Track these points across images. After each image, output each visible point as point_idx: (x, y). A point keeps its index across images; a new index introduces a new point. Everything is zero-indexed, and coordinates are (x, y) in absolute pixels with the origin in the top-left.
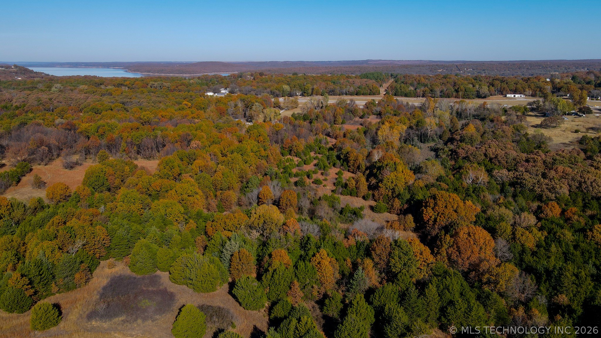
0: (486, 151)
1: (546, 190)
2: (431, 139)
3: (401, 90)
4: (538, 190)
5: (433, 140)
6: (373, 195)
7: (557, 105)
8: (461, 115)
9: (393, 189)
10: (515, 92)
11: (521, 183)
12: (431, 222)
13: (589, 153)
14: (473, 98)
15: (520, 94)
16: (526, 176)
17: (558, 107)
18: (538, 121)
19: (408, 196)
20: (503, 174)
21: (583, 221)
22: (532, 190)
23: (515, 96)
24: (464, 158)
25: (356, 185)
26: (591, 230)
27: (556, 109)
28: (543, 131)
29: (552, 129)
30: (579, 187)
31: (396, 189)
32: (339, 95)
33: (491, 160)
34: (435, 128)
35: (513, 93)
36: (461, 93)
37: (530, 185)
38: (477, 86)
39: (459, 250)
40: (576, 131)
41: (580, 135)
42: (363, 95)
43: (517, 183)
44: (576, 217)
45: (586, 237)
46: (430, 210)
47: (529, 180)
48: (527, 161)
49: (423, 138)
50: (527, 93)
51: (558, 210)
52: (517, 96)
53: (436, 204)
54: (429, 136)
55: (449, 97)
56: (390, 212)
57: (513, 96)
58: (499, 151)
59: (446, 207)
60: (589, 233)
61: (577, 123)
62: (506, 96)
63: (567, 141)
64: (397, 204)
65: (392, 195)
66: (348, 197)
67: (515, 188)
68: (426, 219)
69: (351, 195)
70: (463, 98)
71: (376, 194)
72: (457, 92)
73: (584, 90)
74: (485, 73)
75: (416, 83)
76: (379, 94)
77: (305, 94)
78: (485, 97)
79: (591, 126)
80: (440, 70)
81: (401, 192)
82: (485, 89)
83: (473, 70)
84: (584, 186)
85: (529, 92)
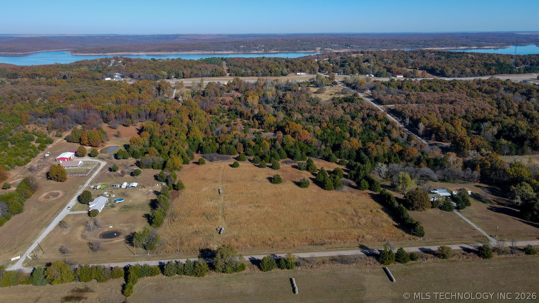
0: (298, 106)
1: (322, 119)
3: (238, 73)
4: (319, 119)
5: (271, 103)
6: (262, 127)
7: (322, 81)
8: (278, 87)
9: (269, 123)
10: (301, 71)
12: (288, 132)
13: (335, 104)
14: (280, 76)
15: (303, 72)
16: (315, 115)
18: (315, 90)
19: (276, 125)
20: (307, 115)
21: (333, 127)
22: (317, 120)
24: (290, 110)
27: (322, 84)
28: (318, 95)
29: (321, 94)
30: (332, 117)
31: (271, 124)
32: (202, 77)
33: (300, 110)
34: (271, 96)
36: (273, 74)
37: (316, 118)
38: (281, 69)
39: (301, 137)
40: (331, 95)
41: (332, 96)
42: (216, 76)
43: (312, 118)
44: (331, 126)
45: (334, 131)
46: (287, 128)
47: (316, 116)
48: (314, 109)
49: (267, 102)
51: (326, 125)
52: (302, 74)
53: (289, 126)
54: (269, 101)
55: (267, 76)
56: (270, 132)
57: (300, 74)
58: (303, 106)
59: (292, 126)
60: (335, 130)
61: (331, 90)
62: (296, 74)
63: (327, 100)
64: (273, 128)
65: (269, 126)
68: (286, 131)
69: (253, 128)
70: (274, 76)
71: (263, 126)
72: (271, 72)
73: (334, 69)
74: (274, 48)
75: (243, 66)
76: (226, 75)
77: (179, 77)
78: (286, 75)
79: (337, 91)
80: (242, 47)
81: (273, 124)
82: (285, 70)
83: (265, 45)
84: (333, 116)
85: (308, 71)
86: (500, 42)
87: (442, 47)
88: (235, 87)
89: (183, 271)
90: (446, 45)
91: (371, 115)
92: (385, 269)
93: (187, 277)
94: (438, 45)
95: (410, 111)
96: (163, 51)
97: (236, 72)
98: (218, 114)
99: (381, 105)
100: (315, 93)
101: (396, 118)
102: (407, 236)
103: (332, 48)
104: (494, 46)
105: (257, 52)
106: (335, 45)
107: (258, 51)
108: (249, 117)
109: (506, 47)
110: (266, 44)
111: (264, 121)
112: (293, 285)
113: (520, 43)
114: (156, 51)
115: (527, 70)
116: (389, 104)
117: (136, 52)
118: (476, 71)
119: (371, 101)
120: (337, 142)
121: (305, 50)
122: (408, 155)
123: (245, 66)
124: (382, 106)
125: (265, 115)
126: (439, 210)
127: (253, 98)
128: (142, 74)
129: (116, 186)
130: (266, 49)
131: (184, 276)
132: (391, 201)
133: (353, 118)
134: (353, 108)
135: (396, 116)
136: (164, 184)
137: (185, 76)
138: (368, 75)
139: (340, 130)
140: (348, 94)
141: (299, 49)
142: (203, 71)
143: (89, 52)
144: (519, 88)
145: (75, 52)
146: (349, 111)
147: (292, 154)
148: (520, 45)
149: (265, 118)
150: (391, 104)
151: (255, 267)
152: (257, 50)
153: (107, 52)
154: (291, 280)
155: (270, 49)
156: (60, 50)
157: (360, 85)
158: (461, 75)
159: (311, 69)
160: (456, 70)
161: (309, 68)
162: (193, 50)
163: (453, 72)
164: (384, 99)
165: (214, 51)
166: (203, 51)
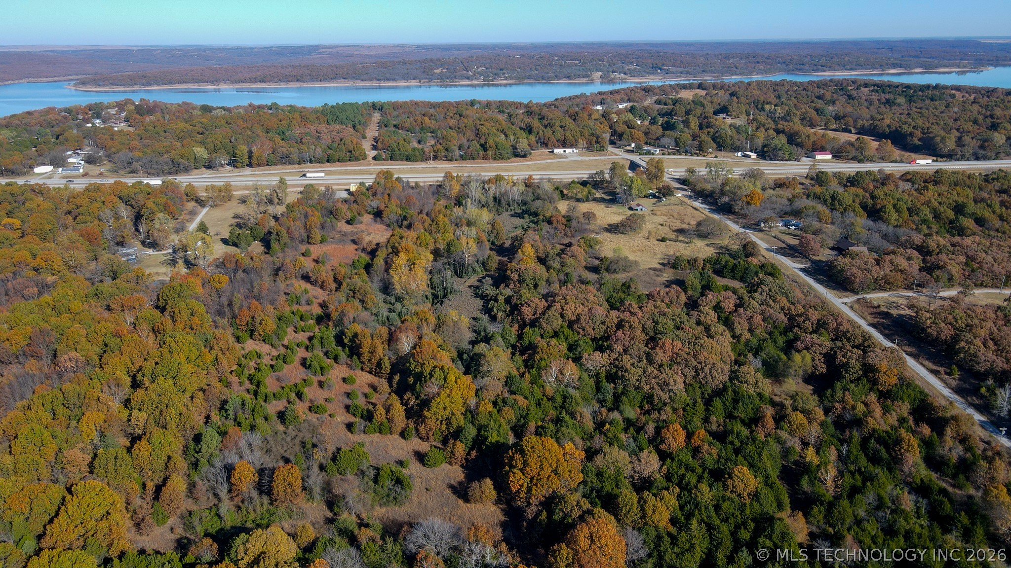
0: (562, 309)
1: (656, 387)
2: (470, 270)
3: (399, 149)
4: (646, 388)
5: (474, 270)
6: (417, 429)
7: (630, 187)
8: (500, 201)
9: (450, 418)
10: (564, 144)
11: (623, 376)
12: (523, 495)
13: (690, 293)
14: (509, 159)
15: (571, 147)
16: (627, 362)
17: (633, 191)
18: (611, 215)
19: (473, 433)
20: (596, 361)
21: (714, 452)
23: (565, 151)
24: (532, 322)
25: (386, 414)
26: (730, 475)
27: (631, 194)
28: (624, 243)
29: (633, 236)
30: (696, 377)
31: (453, 419)
33: (571, 324)
34: (475, 247)
35: (563, 147)
36: (491, 152)
38: (512, 137)
40: (664, 240)
41: (670, 248)
42: (339, 160)
43: (617, 376)
44: (706, 446)
45: (726, 486)
46: (518, 473)
48: (621, 327)
49: (459, 268)
50: (580, 145)
51: (681, 434)
52: (568, 151)
53: (526, 463)
54: (468, 265)
55: (474, 159)
56: (450, 463)
57: (562, 151)
58: (580, 310)
60: (729, 482)
61: (660, 220)
62: (553, 152)
63: (656, 263)
64: (461, 447)
65: (448, 429)
66: (376, 437)
67: (616, 385)
68: (514, 489)
69: (380, 432)
70: (495, 159)
71: (422, 428)
72: (485, 150)
73: (651, 136)
74: (504, 74)
75: (418, 129)
76: (364, 158)
77: (238, 164)
78: (524, 156)
79: (678, 225)
80: (438, 71)
81: (462, 425)
82: (523, 144)
83: (487, 68)
84: (702, 375)
85: (582, 143)
86: (962, 59)
87: (851, 69)
88: (375, 203)
90: (859, 66)
91: (846, 366)
94: (843, 66)
96: (269, 81)
97: (393, 150)
99: (845, 289)
100: (613, 229)
101: (935, 368)
103: (625, 74)
104: (958, 67)
105: (469, 83)
106: (631, 67)
107: (472, 80)
109: (982, 68)
110: (488, 66)
111: (430, 401)
113: (1004, 60)
114: (256, 82)
117: (213, 82)
119: (802, 270)
121: (568, 77)
123: (422, 129)
124: (851, 299)
127: (412, 264)
130: (488, 76)
134: (760, 318)
135: (932, 358)
137: (254, 161)
138: (739, 154)
140: (716, 236)
141: (556, 77)
142: (304, 147)
143: (112, 84)
145: (84, 83)
146: (748, 337)
148: (1004, 66)
149: (433, 386)
150: (881, 289)
152: (468, 78)
153: (150, 85)
155: (496, 75)
156: (61, 78)
157: (748, 203)
158: (982, 152)
159: (591, 138)
160: (967, 139)
161: (586, 134)
162: (335, 79)
163: (959, 142)
164: (854, 270)
165: (379, 80)
166: (356, 81)
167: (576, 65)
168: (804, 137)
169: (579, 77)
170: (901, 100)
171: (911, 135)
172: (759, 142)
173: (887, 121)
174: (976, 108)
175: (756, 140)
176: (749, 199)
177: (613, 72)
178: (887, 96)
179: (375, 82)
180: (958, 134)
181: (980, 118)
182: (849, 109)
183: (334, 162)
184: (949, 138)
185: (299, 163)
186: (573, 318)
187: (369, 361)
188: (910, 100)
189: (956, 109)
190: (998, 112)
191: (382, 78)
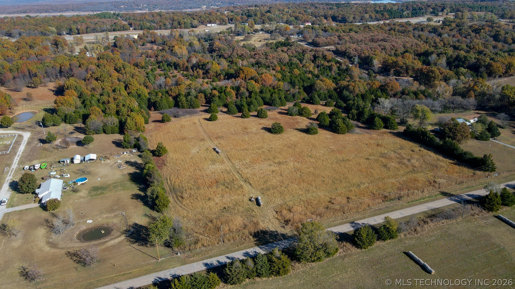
3: (144, 25)
4: (267, 64)
6: (207, 76)
9: (216, 72)
10: (210, 22)
14: (190, 28)
15: (213, 23)
16: (260, 60)
18: (240, 38)
19: (224, 73)
22: (265, 65)
24: (229, 57)
25: (197, 73)
26: (293, 71)
29: (251, 41)
30: (280, 61)
31: (218, 72)
35: (210, 24)
36: (183, 26)
38: (189, 20)
39: (265, 81)
41: (263, 42)
42: (119, 30)
43: (259, 63)
45: (292, 73)
49: (195, 52)
50: (217, 23)
52: (213, 25)
53: (243, 72)
56: (220, 81)
58: (242, 52)
59: (247, 72)
60: (293, 72)
61: (257, 37)
62: (207, 26)
63: (260, 46)
64: (223, 77)
65: (216, 74)
69: (197, 78)
70: (185, 28)
71: (209, 75)
72: (179, 24)
73: (243, 20)
74: (158, 7)
76: (130, 29)
77: (73, 33)
78: (196, 27)
79: (264, 38)
80: (123, 6)
81: (220, 72)
82: (195, 22)
83: (148, 5)
85: (218, 22)
88: (149, 39)
89: (257, 272)
92: (498, 217)
93: (264, 279)
95: (354, 50)
98: (146, 67)
99: (319, 47)
100: (242, 40)
102: (478, 173)
106: (219, 3)
107: (142, 10)
108: (187, 67)
111: (209, 69)
112: (417, 262)
114: (21, 13)
115: (414, 14)
116: (326, 46)
118: (374, 17)
119: (305, 44)
120: (305, 84)
121: (191, 8)
122: (392, 90)
125: (208, 63)
126: (475, 140)
128: (22, 30)
129: (64, 162)
131: (258, 279)
132: (427, 137)
133: (301, 61)
134: (295, 51)
135: (340, 57)
136: (134, 151)
137: (81, 31)
139: (299, 72)
140: (277, 39)
144: (424, 27)
146: (292, 55)
147: (268, 101)
149: (209, 66)
150: (328, 45)
151: (348, 245)
152: (140, 10)
154: (407, 254)
157: (285, 30)
158: (361, 21)
159: (220, 20)
160: (357, 17)
161: (219, 19)
162: (67, 11)
163: (354, 18)
164: (320, 41)
165: (92, 11)
166: (80, 12)
167: (193, 3)
168: (300, 18)
169: (196, 8)
170: (335, 7)
171: (338, 17)
172: (285, 19)
173: (330, 13)
174: (361, 8)
175: (283, 19)
176: (286, 29)
177: (212, 5)
178: (330, 7)
179: (90, 12)
180: (354, 16)
181: (362, 11)
182: (316, 10)
183: (117, 31)
184: (351, 16)
185: (101, 32)
186: (241, 55)
187: (183, 67)
188: (338, 8)
189: (354, 9)
190: (368, 9)
191: (94, 10)
